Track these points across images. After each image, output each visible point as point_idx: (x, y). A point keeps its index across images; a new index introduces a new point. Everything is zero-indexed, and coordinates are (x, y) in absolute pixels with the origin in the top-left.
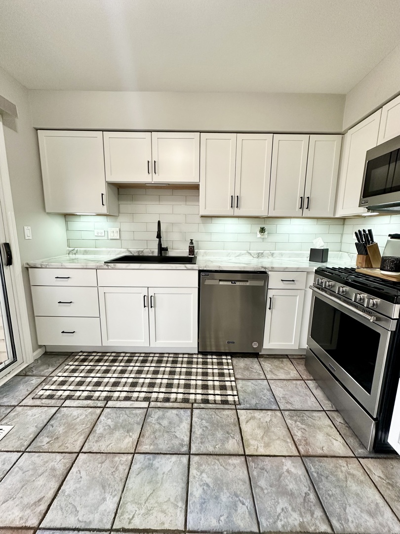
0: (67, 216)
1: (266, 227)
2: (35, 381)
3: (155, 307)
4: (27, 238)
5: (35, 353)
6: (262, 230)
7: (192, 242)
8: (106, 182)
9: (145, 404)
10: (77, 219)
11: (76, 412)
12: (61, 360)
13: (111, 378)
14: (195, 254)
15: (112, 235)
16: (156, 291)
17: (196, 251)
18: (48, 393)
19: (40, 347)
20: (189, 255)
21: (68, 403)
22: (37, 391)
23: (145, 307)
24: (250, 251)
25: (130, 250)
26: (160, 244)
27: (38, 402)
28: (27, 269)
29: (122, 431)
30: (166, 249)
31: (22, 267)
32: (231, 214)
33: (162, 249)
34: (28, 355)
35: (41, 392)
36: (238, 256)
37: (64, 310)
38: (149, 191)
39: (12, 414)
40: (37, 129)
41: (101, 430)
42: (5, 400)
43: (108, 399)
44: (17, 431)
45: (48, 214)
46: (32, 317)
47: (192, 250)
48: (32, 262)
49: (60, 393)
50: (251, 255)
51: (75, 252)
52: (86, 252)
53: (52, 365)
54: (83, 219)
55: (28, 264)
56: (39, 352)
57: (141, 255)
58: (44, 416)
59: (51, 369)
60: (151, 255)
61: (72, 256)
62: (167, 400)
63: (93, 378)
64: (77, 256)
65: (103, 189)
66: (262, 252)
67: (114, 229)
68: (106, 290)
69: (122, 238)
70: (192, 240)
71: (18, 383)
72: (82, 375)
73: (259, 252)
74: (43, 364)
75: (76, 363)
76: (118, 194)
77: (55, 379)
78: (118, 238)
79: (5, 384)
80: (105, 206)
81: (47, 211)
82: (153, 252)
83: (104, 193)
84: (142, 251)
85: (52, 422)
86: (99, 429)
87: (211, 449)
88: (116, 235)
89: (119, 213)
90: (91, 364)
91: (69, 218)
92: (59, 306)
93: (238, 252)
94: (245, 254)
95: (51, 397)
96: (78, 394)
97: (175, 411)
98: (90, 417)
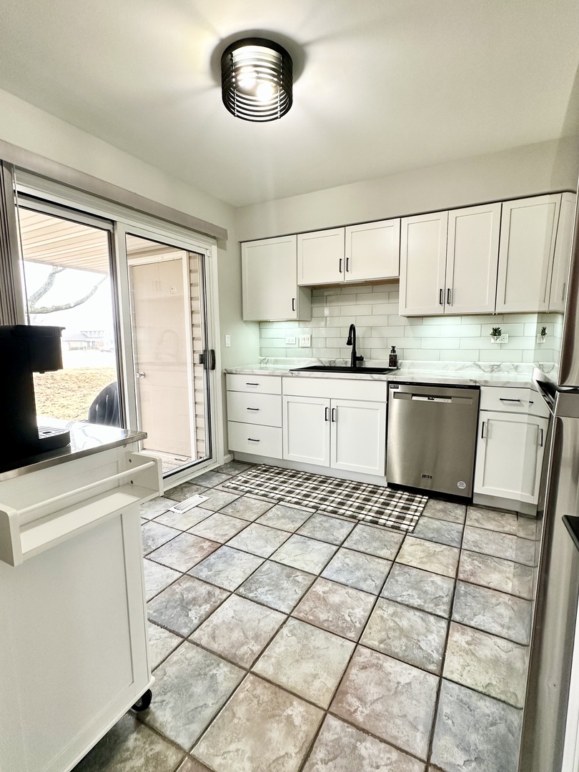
0: (261, 323)
1: (502, 328)
2: (224, 477)
3: (337, 421)
4: (227, 346)
5: (226, 457)
6: (496, 332)
7: (393, 351)
8: (298, 285)
9: (314, 511)
10: (269, 326)
11: (253, 501)
12: (246, 468)
13: (287, 487)
14: (398, 364)
15: (303, 342)
16: (340, 403)
17: (400, 361)
18: (234, 485)
19: (231, 452)
20: (390, 366)
21: (248, 495)
22: (226, 483)
23: (326, 420)
24: (479, 363)
25: (321, 359)
26: (354, 352)
27: (226, 489)
28: (226, 374)
29: (287, 520)
30: (361, 359)
31: (222, 372)
32: (441, 312)
33: (357, 359)
34: (221, 458)
35: (229, 484)
36: (459, 369)
37: (252, 417)
38: (345, 291)
39: (208, 492)
40: (241, 242)
41: (271, 515)
42: (203, 483)
43: (280, 500)
44: (212, 501)
45: (245, 322)
46: (226, 421)
47: (394, 361)
48: (229, 368)
49: (242, 488)
50: (480, 368)
51: (266, 361)
52: (276, 362)
53: (238, 470)
54: (275, 325)
55: (226, 370)
56: (229, 457)
57: (333, 365)
58: (230, 498)
59: (237, 472)
60: (344, 366)
61: (262, 365)
62: (335, 512)
63: (272, 484)
64: (268, 365)
65: (294, 293)
66: (498, 364)
67: (305, 336)
68: (290, 399)
69: (313, 346)
70: (394, 347)
71: (212, 476)
72: (262, 480)
73: (493, 363)
74: (231, 467)
75: (258, 472)
76: (312, 296)
77: (240, 478)
78: (309, 345)
79: (203, 475)
80: (296, 311)
81: (244, 319)
82: (346, 363)
83: (295, 297)
84: (334, 361)
85: (235, 502)
86: (269, 514)
87: (362, 549)
88: (307, 342)
89: (312, 317)
90: (272, 474)
91: (263, 325)
92: (248, 412)
93: (460, 364)
94: (471, 366)
95: (235, 489)
96: (257, 491)
97: (339, 521)
98: (263, 506)
